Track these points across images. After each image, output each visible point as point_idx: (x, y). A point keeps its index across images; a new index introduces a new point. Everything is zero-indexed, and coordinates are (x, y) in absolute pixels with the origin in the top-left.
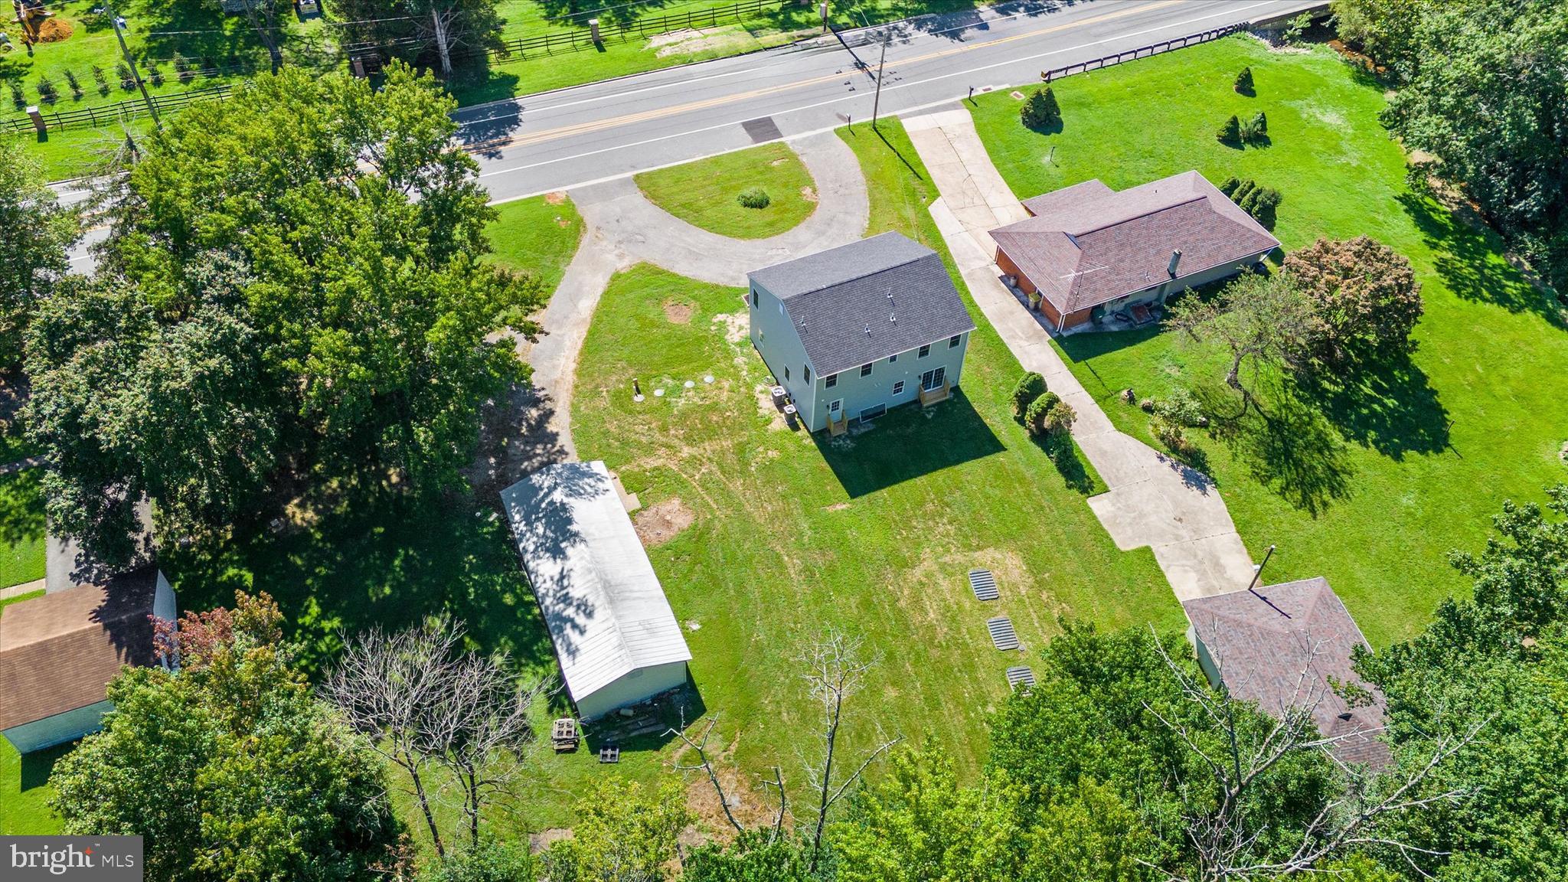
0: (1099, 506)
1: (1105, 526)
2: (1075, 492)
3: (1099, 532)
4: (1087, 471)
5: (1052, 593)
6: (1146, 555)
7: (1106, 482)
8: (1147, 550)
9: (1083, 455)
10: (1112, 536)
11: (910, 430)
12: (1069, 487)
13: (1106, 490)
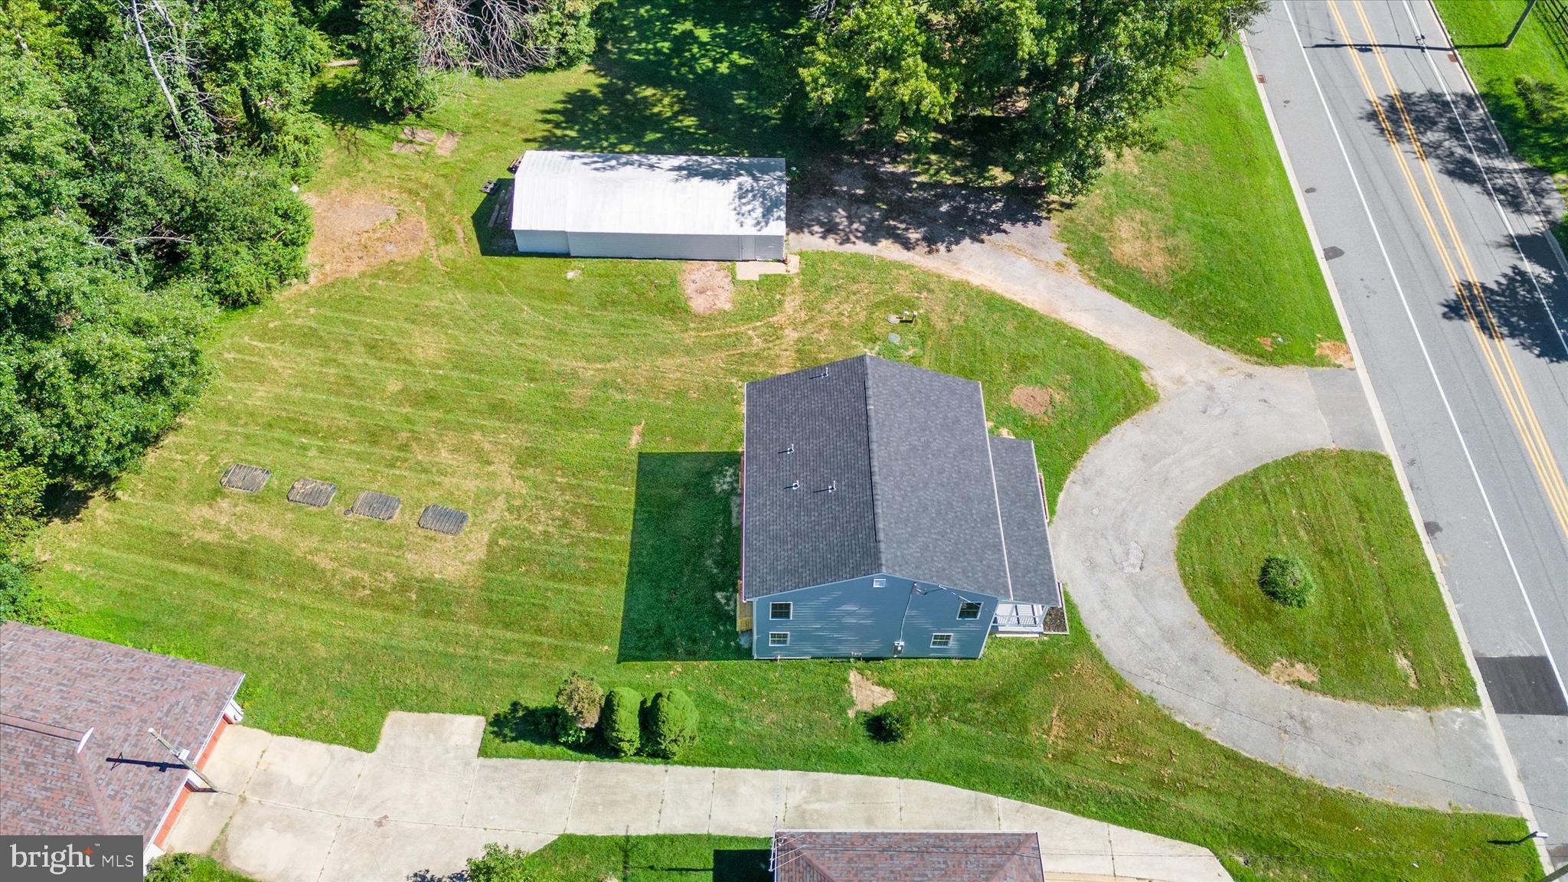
0: (469, 728)
1: (433, 716)
2: (504, 708)
3: (427, 701)
4: (525, 745)
5: (387, 588)
6: (363, 739)
7: (494, 761)
8: (370, 746)
9: (552, 757)
10: (415, 716)
11: (709, 562)
12: (515, 705)
13: (483, 752)
